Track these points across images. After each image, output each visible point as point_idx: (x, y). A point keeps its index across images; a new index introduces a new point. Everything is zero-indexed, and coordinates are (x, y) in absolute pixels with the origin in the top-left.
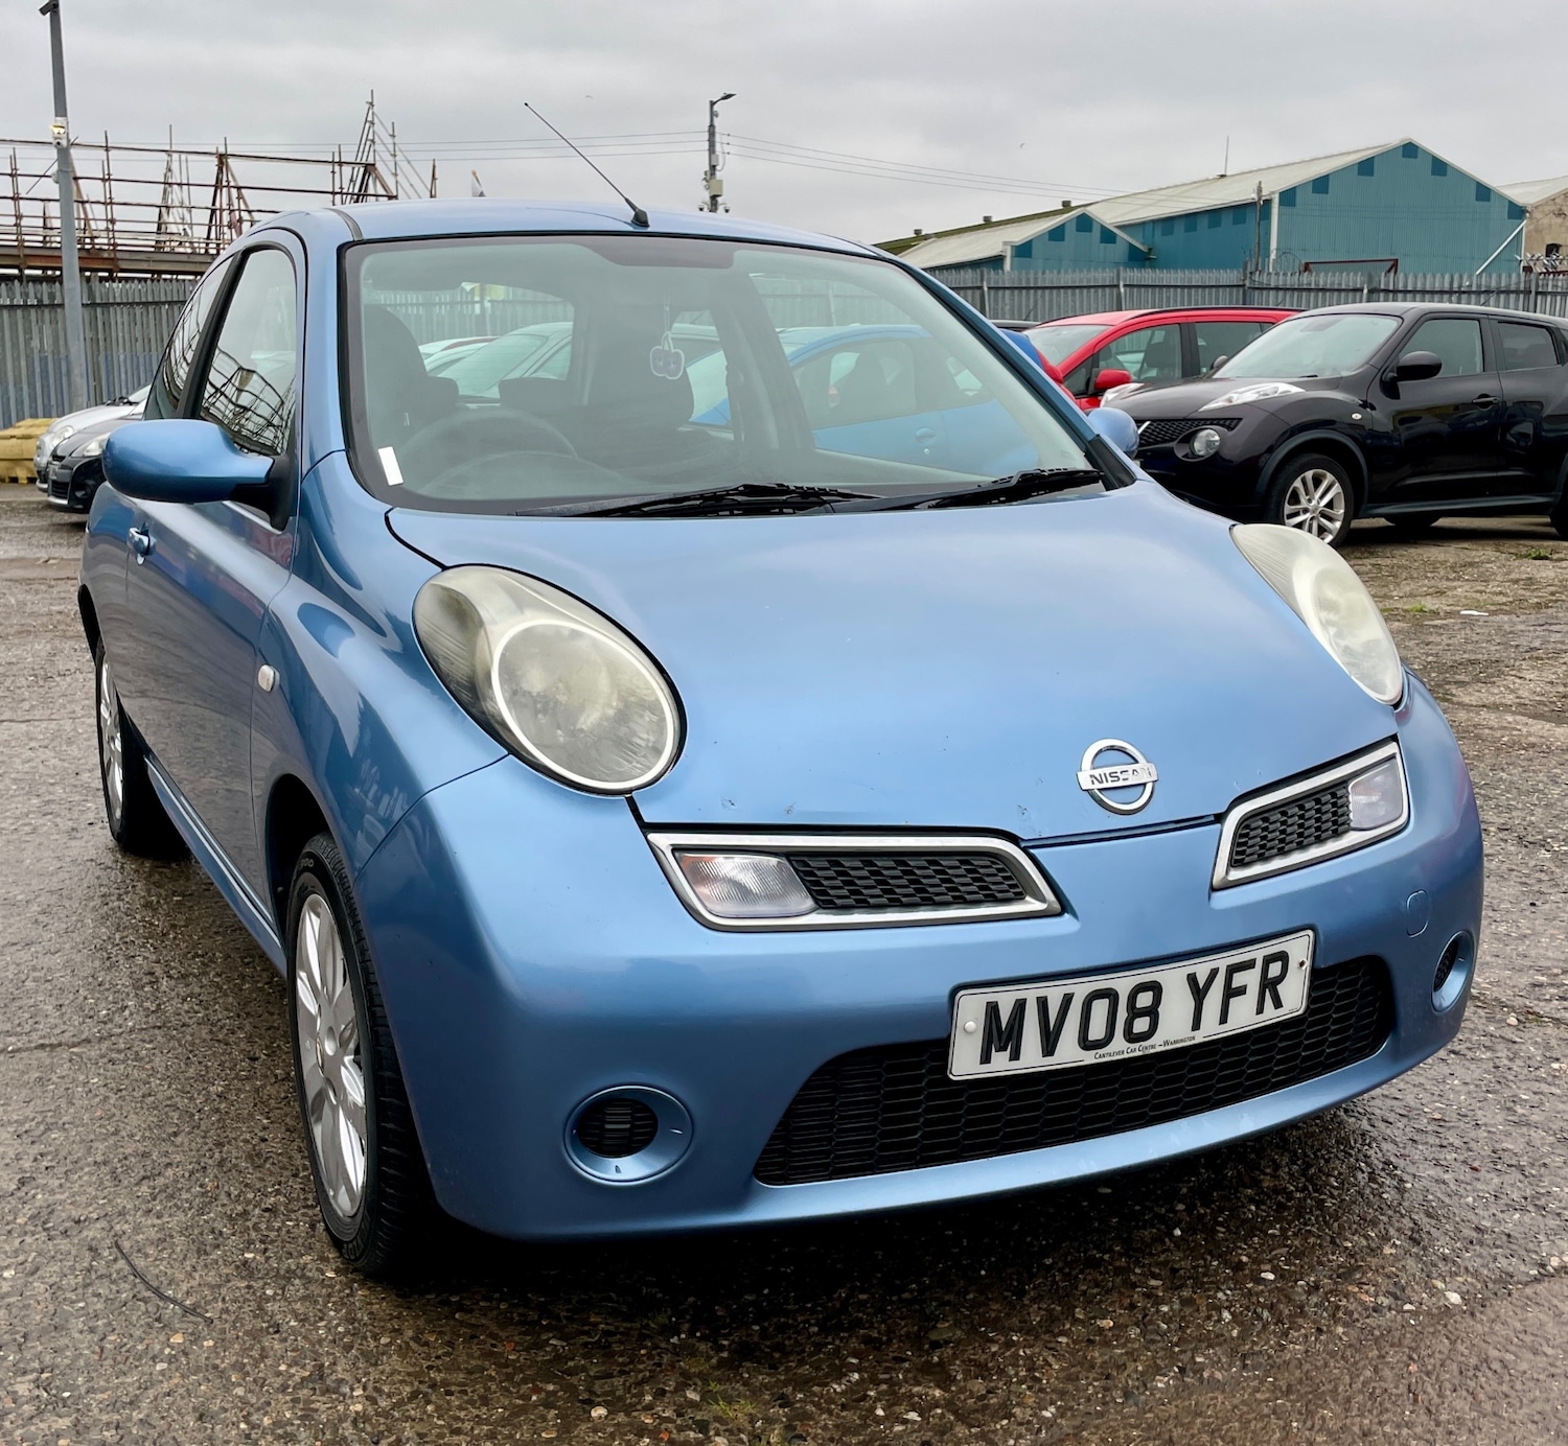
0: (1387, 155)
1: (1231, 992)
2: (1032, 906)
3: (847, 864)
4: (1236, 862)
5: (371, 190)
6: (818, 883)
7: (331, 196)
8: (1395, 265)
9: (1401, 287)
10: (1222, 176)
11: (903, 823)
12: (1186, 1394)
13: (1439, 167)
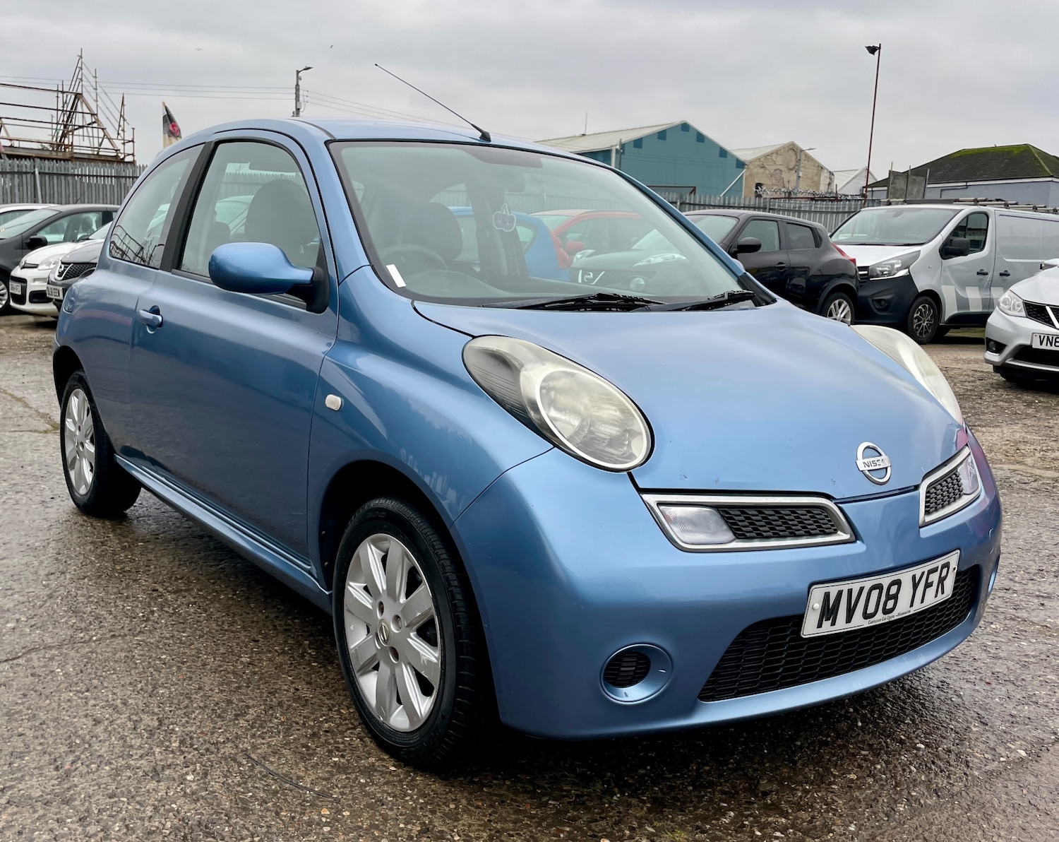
0: (673, 128)
1: (928, 585)
2: (842, 536)
3: (766, 512)
4: (927, 513)
5: (79, 109)
6: (735, 524)
7: (56, 112)
8: (694, 190)
9: (697, 202)
10: (584, 135)
11: (776, 489)
12: (917, 813)
13: (701, 137)
